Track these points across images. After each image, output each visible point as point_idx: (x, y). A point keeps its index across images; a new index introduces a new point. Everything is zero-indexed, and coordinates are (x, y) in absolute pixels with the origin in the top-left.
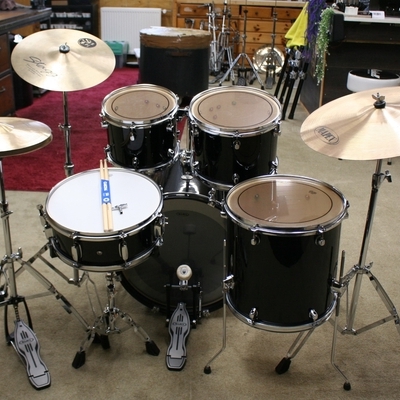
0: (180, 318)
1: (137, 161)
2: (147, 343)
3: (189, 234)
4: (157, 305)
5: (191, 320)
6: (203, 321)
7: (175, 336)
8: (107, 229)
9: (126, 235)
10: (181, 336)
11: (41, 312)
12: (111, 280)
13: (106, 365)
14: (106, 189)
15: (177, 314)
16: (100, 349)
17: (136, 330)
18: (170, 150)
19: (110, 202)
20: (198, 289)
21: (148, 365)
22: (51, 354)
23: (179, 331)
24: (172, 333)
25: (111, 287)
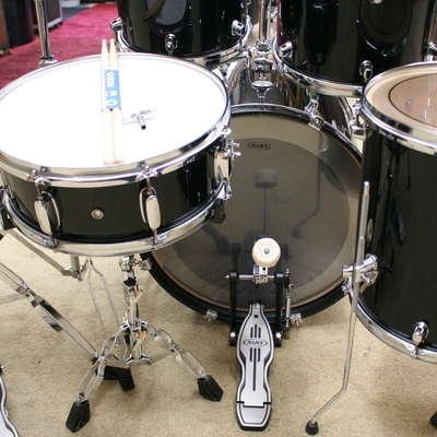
0: (256, 332)
1: (174, 41)
2: (201, 381)
3: (265, 185)
4: (213, 307)
5: (274, 334)
6: (292, 333)
7: (250, 365)
8: (110, 159)
9: (154, 172)
10: (260, 365)
11: (18, 325)
12: (130, 270)
13: (129, 423)
14: (111, 84)
15: (249, 324)
16: (117, 390)
17: (179, 358)
18: (235, 23)
19: (119, 106)
20: (286, 281)
21: (205, 421)
22: (29, 404)
23: (255, 354)
24: (244, 360)
25: (131, 282)
